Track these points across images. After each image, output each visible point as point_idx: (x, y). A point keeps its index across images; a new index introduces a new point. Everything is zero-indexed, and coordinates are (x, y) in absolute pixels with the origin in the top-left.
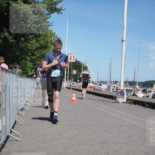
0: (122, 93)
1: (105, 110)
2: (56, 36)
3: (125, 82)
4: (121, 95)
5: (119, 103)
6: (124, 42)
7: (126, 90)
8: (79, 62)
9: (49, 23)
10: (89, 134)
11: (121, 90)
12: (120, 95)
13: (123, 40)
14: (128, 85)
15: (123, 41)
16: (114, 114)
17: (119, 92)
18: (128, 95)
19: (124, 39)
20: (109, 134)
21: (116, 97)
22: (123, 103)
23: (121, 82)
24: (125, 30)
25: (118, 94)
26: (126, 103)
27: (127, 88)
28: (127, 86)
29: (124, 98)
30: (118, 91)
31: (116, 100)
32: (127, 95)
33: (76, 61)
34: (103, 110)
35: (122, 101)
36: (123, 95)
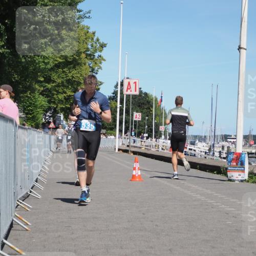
0: (239, 160)
1: (203, 198)
2: (98, 40)
3: (246, 138)
4: (237, 164)
5: (234, 181)
6: (242, 50)
7: (249, 154)
8: (146, 94)
9: (81, 13)
10: (170, 250)
11: (236, 154)
12: (235, 164)
13: (242, 46)
14: (252, 142)
15: (240, 48)
16: (223, 206)
17: (233, 159)
18: (253, 164)
19: (244, 45)
20: (213, 248)
21: (227, 169)
22: (242, 181)
23: (238, 137)
24: (245, 24)
25: (231, 162)
26: (248, 182)
27: (249, 150)
28: (251, 145)
29: (243, 171)
30: (231, 157)
31: (227, 177)
32: (250, 164)
33: (141, 92)
34: (199, 196)
35: (240, 178)
36: (242, 164)
